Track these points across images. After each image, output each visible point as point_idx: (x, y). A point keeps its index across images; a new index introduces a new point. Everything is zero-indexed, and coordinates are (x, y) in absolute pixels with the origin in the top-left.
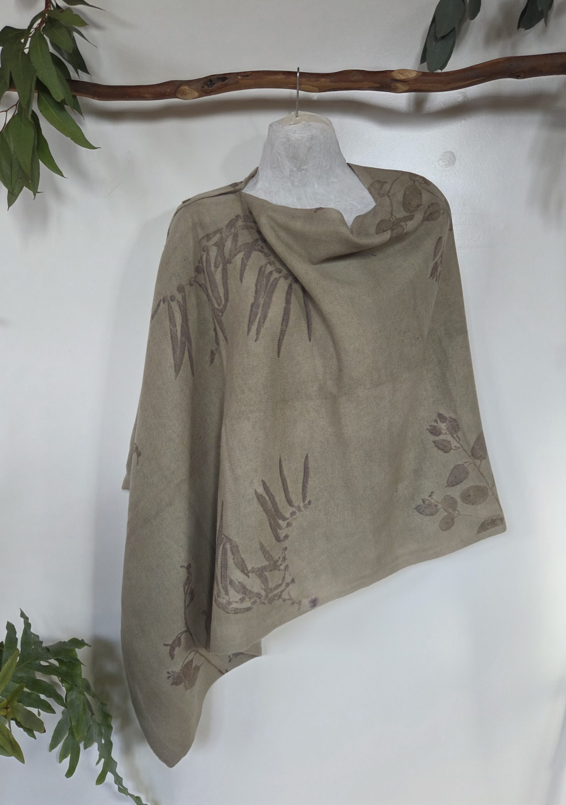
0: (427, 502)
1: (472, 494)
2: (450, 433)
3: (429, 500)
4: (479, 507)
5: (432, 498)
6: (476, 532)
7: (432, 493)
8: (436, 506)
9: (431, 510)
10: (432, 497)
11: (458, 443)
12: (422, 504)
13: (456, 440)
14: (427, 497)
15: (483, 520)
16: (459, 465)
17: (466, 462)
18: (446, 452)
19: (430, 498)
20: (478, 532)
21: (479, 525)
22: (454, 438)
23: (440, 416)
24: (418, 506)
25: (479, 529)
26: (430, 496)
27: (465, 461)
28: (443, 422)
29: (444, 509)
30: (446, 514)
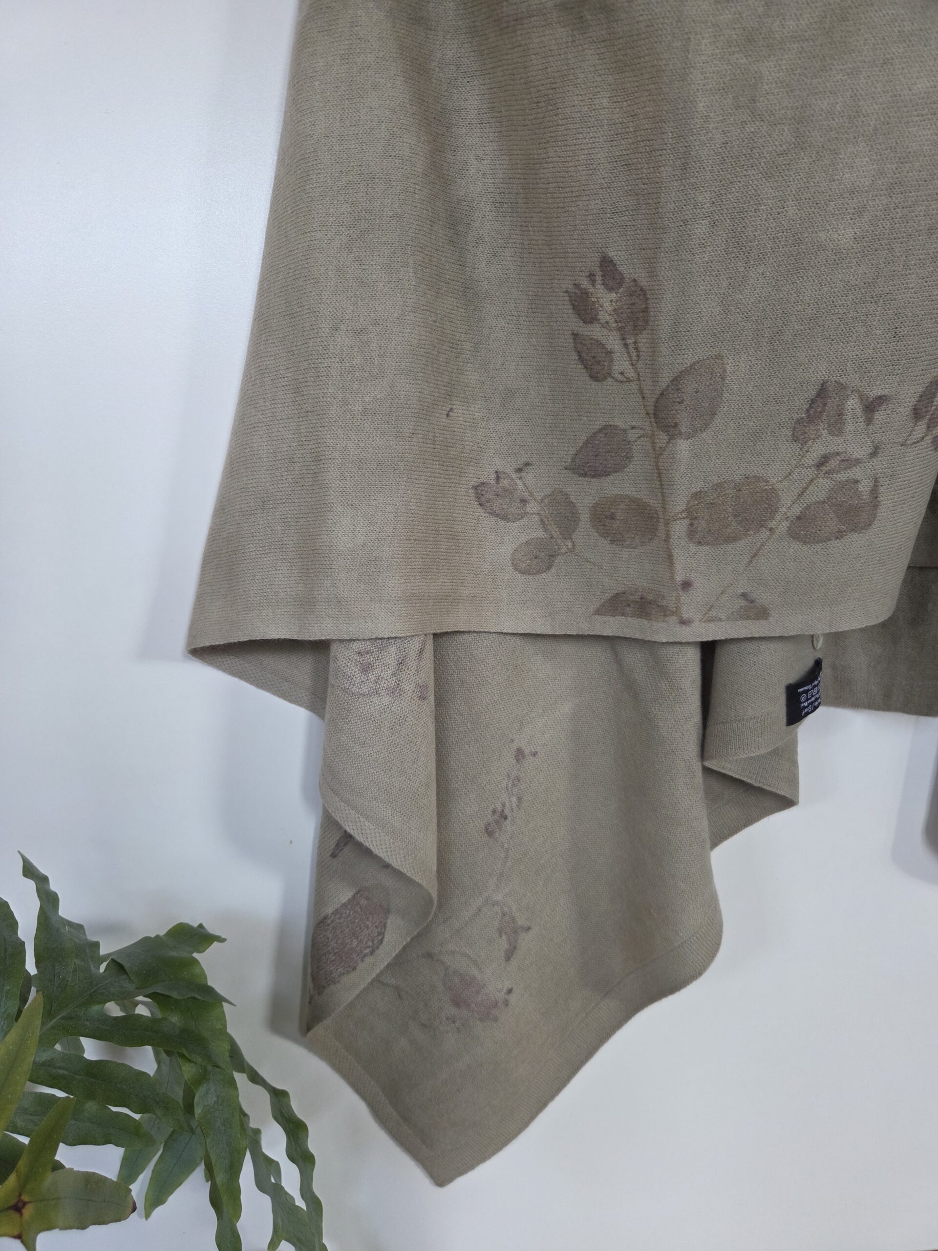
0: (505, 482)
1: (620, 515)
2: (619, 329)
3: (512, 479)
4: (625, 554)
5: (520, 478)
6: (592, 608)
7: (527, 464)
8: (524, 501)
9: (505, 506)
10: (523, 474)
11: (632, 365)
12: (493, 482)
13: (628, 353)
14: (510, 470)
15: (621, 589)
16: (616, 427)
17: (633, 428)
18: (595, 378)
19: (518, 475)
20: (598, 612)
21: (608, 596)
22: (626, 345)
23: (607, 264)
24: (483, 484)
25: (603, 605)
26: (519, 470)
27: (634, 423)
28: (610, 289)
29: (542, 521)
30: (541, 534)
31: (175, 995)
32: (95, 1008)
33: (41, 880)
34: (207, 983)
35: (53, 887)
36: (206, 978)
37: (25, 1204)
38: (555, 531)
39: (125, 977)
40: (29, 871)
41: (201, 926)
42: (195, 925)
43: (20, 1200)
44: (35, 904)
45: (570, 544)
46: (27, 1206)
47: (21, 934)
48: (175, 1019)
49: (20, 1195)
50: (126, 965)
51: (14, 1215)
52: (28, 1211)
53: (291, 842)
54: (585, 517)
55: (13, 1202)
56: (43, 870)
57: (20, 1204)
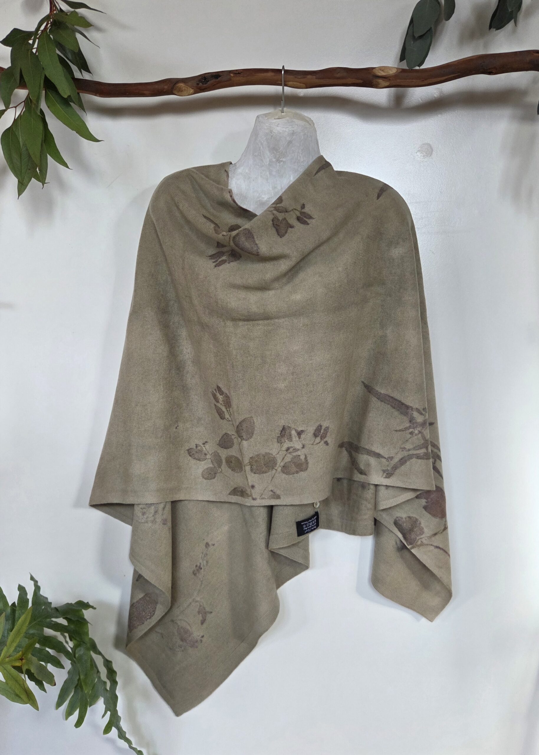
0: (199, 448)
1: (233, 462)
2: (225, 406)
3: (202, 447)
4: (236, 474)
5: (204, 446)
6: (228, 492)
7: (206, 442)
8: (206, 454)
9: (199, 456)
10: (205, 445)
11: (230, 416)
12: (195, 448)
13: (228, 413)
14: (201, 444)
15: (236, 486)
16: (229, 434)
17: (233, 435)
18: (221, 418)
19: (203, 445)
20: (230, 494)
21: (233, 488)
22: (227, 411)
23: (219, 388)
24: (191, 449)
25: (231, 492)
26: (204, 444)
27: (233, 434)
28: (221, 395)
29: (212, 461)
30: (211, 466)
31: (73, 619)
32: (48, 620)
33: (36, 582)
34: (84, 617)
35: (39, 584)
36: (84, 616)
37: (23, 659)
38: (216, 465)
39: (58, 613)
40: (32, 578)
41: (88, 603)
42: (86, 602)
43: (22, 658)
44: (33, 588)
45: (221, 470)
46: (24, 660)
47: (28, 597)
48: (72, 626)
49: (22, 657)
50: (59, 609)
51: (20, 661)
52: (24, 661)
53: (125, 576)
54: (224, 461)
55: (20, 658)
56: (36, 579)
57: (22, 659)
